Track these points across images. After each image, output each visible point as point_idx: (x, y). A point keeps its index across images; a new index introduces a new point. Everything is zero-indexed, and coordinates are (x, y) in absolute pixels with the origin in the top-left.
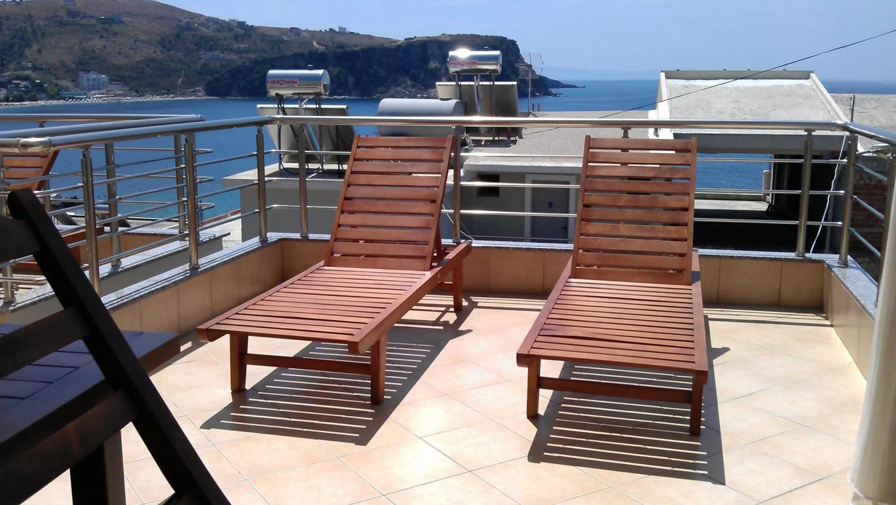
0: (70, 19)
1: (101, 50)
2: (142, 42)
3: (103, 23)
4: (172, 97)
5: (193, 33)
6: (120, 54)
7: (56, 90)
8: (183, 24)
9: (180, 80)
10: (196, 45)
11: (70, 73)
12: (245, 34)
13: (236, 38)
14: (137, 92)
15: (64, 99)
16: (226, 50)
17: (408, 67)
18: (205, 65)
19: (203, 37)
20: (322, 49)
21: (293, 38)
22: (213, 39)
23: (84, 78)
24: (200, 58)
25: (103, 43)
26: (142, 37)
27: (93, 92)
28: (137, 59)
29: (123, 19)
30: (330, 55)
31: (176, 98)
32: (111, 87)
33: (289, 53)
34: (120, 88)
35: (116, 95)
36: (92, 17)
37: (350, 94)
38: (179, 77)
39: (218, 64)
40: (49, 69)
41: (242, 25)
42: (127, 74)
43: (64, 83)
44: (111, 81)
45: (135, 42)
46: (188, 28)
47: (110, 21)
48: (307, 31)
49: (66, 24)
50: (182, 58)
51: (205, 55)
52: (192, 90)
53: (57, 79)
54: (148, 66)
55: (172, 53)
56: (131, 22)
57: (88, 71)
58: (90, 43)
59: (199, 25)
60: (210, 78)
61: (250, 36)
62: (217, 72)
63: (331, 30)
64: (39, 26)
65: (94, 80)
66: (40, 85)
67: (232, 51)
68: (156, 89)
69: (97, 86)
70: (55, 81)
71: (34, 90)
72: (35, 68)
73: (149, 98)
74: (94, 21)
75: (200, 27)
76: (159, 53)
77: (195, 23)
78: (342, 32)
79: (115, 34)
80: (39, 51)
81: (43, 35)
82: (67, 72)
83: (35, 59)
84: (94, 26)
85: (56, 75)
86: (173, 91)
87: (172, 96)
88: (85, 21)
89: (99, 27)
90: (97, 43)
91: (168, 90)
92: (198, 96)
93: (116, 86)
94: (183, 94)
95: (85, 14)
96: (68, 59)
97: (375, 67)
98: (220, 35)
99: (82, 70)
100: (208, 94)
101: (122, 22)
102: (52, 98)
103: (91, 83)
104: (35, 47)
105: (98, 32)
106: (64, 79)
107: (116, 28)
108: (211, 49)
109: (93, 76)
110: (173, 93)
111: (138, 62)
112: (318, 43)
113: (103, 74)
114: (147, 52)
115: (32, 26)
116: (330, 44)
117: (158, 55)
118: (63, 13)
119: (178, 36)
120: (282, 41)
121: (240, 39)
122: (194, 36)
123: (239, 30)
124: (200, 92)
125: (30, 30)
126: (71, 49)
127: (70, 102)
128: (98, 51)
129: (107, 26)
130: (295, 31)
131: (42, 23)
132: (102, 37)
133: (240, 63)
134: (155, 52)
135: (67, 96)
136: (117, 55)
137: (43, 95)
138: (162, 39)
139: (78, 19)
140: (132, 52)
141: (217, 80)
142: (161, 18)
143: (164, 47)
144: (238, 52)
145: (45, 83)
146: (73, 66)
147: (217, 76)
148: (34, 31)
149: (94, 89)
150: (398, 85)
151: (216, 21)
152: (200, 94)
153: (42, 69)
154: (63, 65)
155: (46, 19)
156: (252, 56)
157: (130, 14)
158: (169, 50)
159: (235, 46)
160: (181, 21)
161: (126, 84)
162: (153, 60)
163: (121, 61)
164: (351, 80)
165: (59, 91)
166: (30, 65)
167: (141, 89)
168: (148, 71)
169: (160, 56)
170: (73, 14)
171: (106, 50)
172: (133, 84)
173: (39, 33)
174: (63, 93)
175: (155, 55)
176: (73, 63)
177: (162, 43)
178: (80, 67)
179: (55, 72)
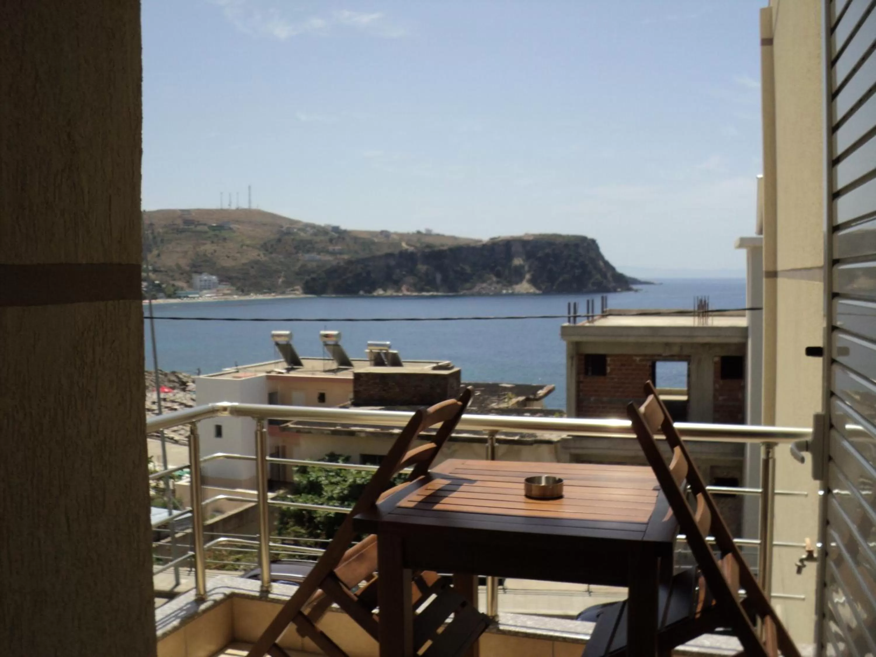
0: (186, 227)
1: (212, 254)
2: (248, 246)
3: (214, 230)
4: (272, 296)
5: (292, 237)
6: (228, 257)
7: (172, 289)
8: (284, 229)
9: (280, 280)
10: (295, 248)
11: (185, 275)
12: (339, 237)
13: (331, 240)
14: (243, 291)
15: (179, 297)
16: (322, 251)
17: (493, 265)
18: (303, 266)
19: (302, 241)
20: (411, 249)
21: (382, 239)
22: (310, 242)
23: (200, 279)
24: (298, 260)
25: (214, 247)
26: (248, 242)
27: (205, 291)
28: (244, 261)
29: (232, 226)
30: (419, 255)
31: (277, 297)
32: (221, 287)
33: (379, 253)
34: (228, 287)
35: (225, 294)
36: (205, 224)
37: (437, 291)
38: (279, 277)
39: (314, 264)
40: (166, 272)
41: (336, 229)
42: (234, 275)
43: (180, 284)
44: (221, 281)
45: (242, 246)
46: (288, 233)
47: (220, 227)
48: (396, 234)
49: (183, 231)
50: (283, 260)
51: (305, 257)
52: (292, 289)
53: (174, 280)
54: (252, 267)
55: (273, 255)
56: (238, 229)
57: (200, 273)
58: (203, 248)
59: (299, 229)
60: (307, 278)
61: (344, 239)
62: (314, 272)
63: (419, 233)
64: (159, 233)
65: (206, 281)
66: (159, 285)
67: (328, 252)
68: (259, 288)
69: (208, 287)
70: (172, 282)
71: (154, 290)
72: (155, 271)
73: (253, 297)
74: (206, 228)
75: (299, 232)
76: (262, 256)
77: (295, 228)
78: (429, 234)
79: (225, 239)
80: (159, 255)
81: (162, 241)
82: (182, 274)
83: (155, 262)
84: (206, 232)
85: (172, 276)
86: (274, 290)
87: (273, 294)
88: (199, 228)
89: (211, 233)
90: (208, 248)
91: (270, 289)
92: (295, 294)
93: (224, 286)
94: (283, 293)
95: (198, 222)
96: (184, 263)
97: (461, 265)
98: (318, 239)
99: (196, 272)
100: (306, 293)
101: (231, 229)
102: (169, 296)
103: (203, 283)
104: (155, 252)
105: (210, 237)
106: (180, 280)
107: (225, 234)
108: (308, 251)
109: (205, 277)
110: (274, 292)
111: (244, 264)
112: (408, 244)
113: (212, 274)
114: (253, 255)
115: (152, 233)
116: (418, 245)
117: (261, 258)
118: (179, 222)
119: (279, 240)
120: (373, 243)
121: (334, 242)
122: (293, 240)
123: (333, 233)
124: (297, 290)
125: (151, 237)
126: (186, 252)
127: (185, 300)
128: (209, 255)
129: (217, 232)
130: (385, 234)
131: (161, 230)
132: (213, 242)
133: (335, 263)
134: (259, 255)
135: (182, 295)
136: (226, 258)
137: (162, 294)
138: (265, 244)
139: (192, 227)
140: (238, 255)
141: (313, 279)
142: (265, 225)
143: (267, 250)
144: (333, 253)
145: (163, 284)
146: (188, 269)
147: (314, 276)
148: (154, 238)
149: (205, 289)
150: (484, 282)
151: (313, 226)
152: (297, 292)
153: (161, 271)
154: (178, 266)
155: (165, 226)
156: (346, 257)
157: (237, 222)
158: (271, 253)
159: (331, 248)
160: (282, 227)
161: (233, 284)
162: (257, 262)
163: (228, 263)
164: (439, 277)
165: (175, 290)
166: (150, 268)
167: (246, 289)
168: (253, 272)
169: (263, 258)
170: (187, 222)
171: (216, 254)
172: (239, 284)
173: (159, 239)
174: (179, 292)
175: (259, 258)
176: (188, 266)
177: (266, 247)
178: (194, 269)
179: (171, 274)
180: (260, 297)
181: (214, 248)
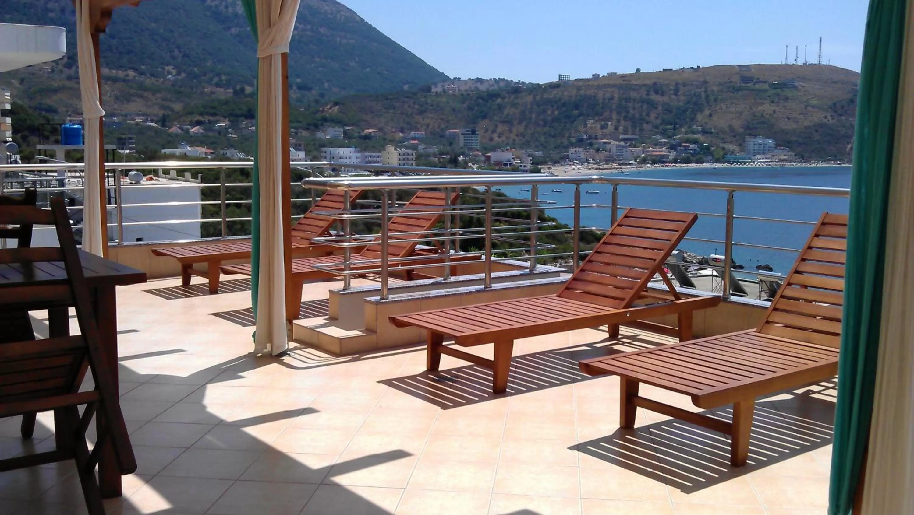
0: (744, 85)
1: (770, 115)
2: (813, 107)
3: (776, 88)
4: (839, 164)
6: (789, 119)
7: (722, 153)
9: (850, 146)
11: (738, 138)
14: (803, 157)
15: (729, 162)
23: (752, 143)
25: (774, 107)
26: (815, 102)
27: (758, 156)
28: (807, 123)
29: (796, 84)
31: (843, 165)
32: (777, 152)
34: (785, 152)
35: (780, 160)
36: (765, 82)
38: (848, 143)
40: (717, 134)
42: (794, 139)
43: (730, 147)
44: (777, 146)
45: (806, 107)
47: (782, 86)
49: (740, 89)
50: (854, 123)
53: (725, 143)
54: (817, 131)
55: (843, 118)
56: (803, 87)
57: (755, 136)
58: (760, 108)
64: (712, 91)
65: (760, 144)
66: (708, 148)
68: (822, 156)
69: (762, 151)
70: (722, 145)
71: (701, 153)
72: (704, 132)
73: (814, 165)
74: (766, 86)
76: (829, 118)
79: (787, 99)
80: (710, 115)
81: (716, 100)
82: (734, 136)
83: (706, 123)
84: (766, 91)
85: (723, 139)
86: (841, 157)
87: (839, 162)
88: (757, 86)
89: (771, 92)
90: (767, 108)
91: (835, 156)
93: (781, 151)
95: (758, 79)
96: (737, 124)
99: (750, 135)
101: (794, 87)
102: (718, 161)
103: (757, 147)
104: (707, 112)
105: (769, 96)
106: (731, 142)
107: (788, 93)
109: (760, 140)
110: (839, 160)
111: (806, 128)
113: (769, 139)
114: (818, 117)
115: (706, 91)
117: (828, 121)
118: (736, 79)
119: (852, 101)
125: (703, 95)
126: (741, 113)
127: (735, 166)
128: (768, 116)
129: (779, 91)
131: (715, 89)
132: (773, 102)
134: (826, 117)
135: (732, 160)
136: (786, 120)
137: (710, 158)
138: (835, 104)
139: (751, 85)
140: (801, 117)
142: (836, 82)
143: (835, 112)
145: (712, 147)
146: (741, 130)
148: (707, 96)
149: (759, 154)
153: (711, 133)
154: (732, 129)
155: (720, 84)
157: (803, 79)
158: (841, 115)
161: (791, 149)
162: (822, 125)
163: (790, 126)
165: (725, 154)
166: (700, 129)
167: (806, 155)
168: (816, 137)
169: (830, 121)
170: (746, 79)
171: (775, 115)
172: (799, 149)
173: (712, 98)
174: (729, 157)
175: (825, 121)
176: (742, 128)
177: (834, 108)
178: (748, 132)
179: (723, 136)
180: (823, 165)
181: (773, 109)
